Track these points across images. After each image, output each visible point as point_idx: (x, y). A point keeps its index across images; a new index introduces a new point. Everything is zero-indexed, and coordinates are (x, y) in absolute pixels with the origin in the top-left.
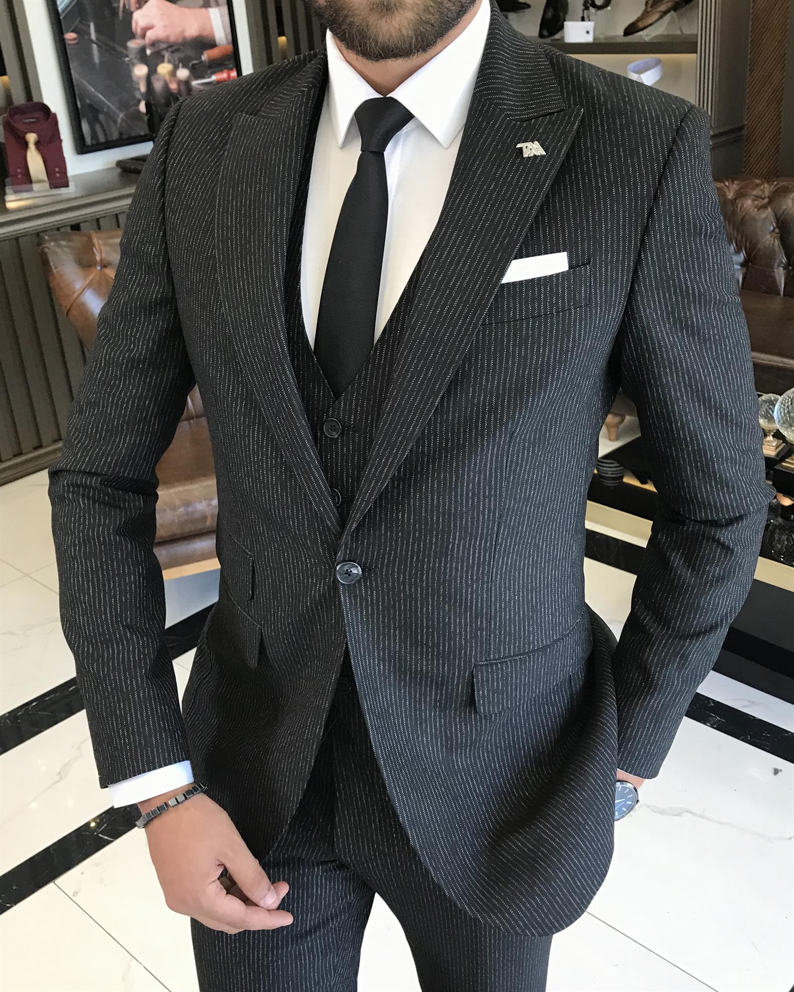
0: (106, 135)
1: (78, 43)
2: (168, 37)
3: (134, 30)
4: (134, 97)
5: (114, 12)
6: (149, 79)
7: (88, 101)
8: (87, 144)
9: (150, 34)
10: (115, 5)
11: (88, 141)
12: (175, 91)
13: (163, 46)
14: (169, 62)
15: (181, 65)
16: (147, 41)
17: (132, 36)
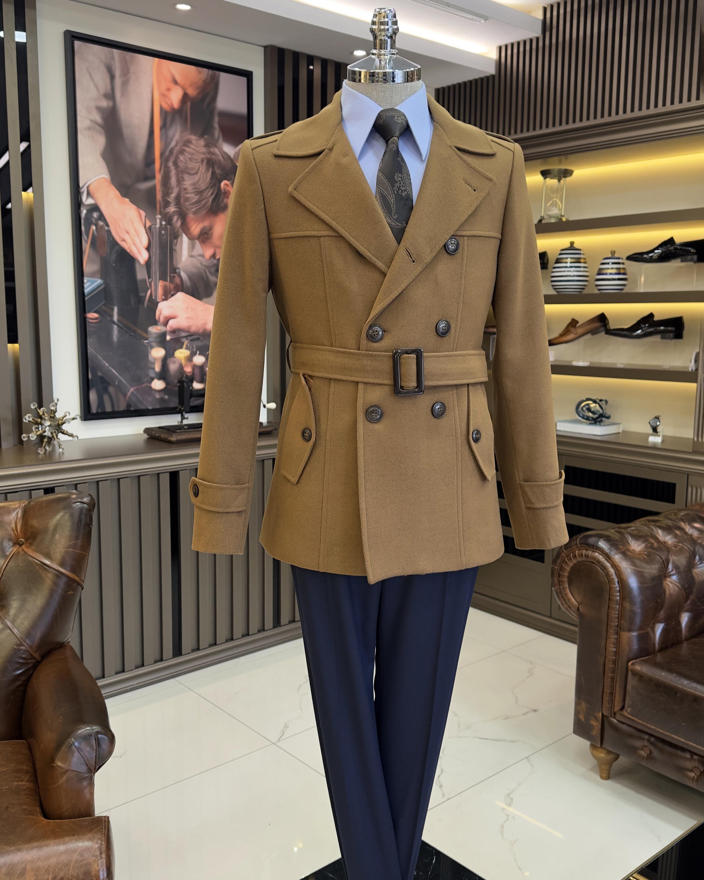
0: (113, 406)
1: (99, 322)
2: (189, 327)
3: (157, 318)
4: (147, 375)
5: (140, 300)
6: (165, 361)
7: (100, 374)
8: (91, 412)
9: (171, 323)
10: (142, 294)
11: (94, 410)
12: (190, 374)
13: (183, 334)
14: (187, 348)
15: (198, 352)
16: (168, 328)
17: (155, 322)
